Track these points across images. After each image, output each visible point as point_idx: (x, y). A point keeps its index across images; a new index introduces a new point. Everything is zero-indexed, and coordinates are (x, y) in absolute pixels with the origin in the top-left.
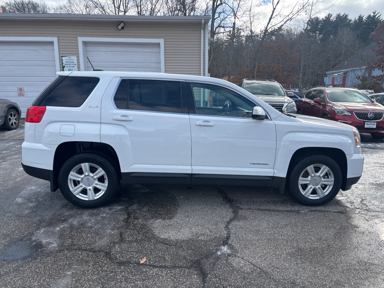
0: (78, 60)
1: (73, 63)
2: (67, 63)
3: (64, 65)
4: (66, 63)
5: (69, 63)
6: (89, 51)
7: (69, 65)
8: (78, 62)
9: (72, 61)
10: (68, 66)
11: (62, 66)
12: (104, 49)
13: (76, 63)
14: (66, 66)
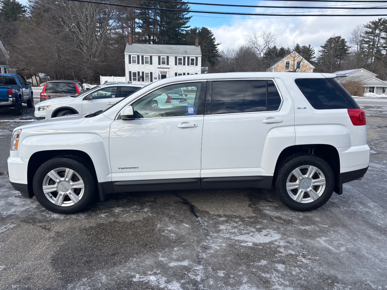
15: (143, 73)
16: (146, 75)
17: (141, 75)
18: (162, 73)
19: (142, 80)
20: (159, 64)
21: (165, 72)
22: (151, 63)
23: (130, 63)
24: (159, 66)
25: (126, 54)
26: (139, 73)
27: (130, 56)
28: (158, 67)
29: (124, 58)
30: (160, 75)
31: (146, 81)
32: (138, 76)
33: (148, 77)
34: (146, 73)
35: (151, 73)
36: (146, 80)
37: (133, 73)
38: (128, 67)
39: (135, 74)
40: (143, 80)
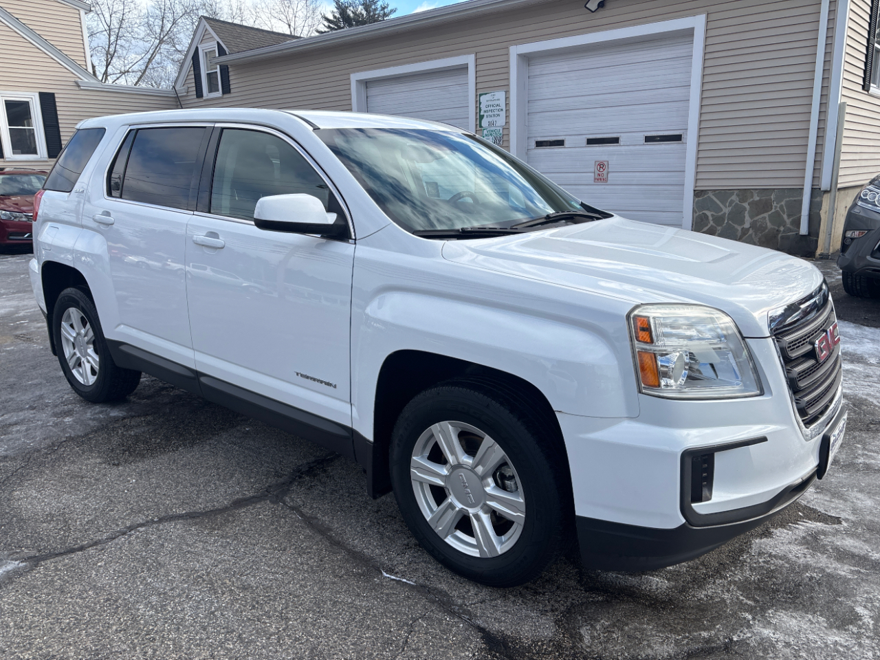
0: (507, 98)
1: (498, 108)
2: (489, 108)
3: (482, 114)
4: (486, 109)
5: (492, 108)
6: (535, 76)
7: (490, 113)
8: (507, 105)
9: (497, 102)
10: (488, 114)
11: (478, 117)
12: (563, 65)
13: (503, 106)
14: (485, 114)
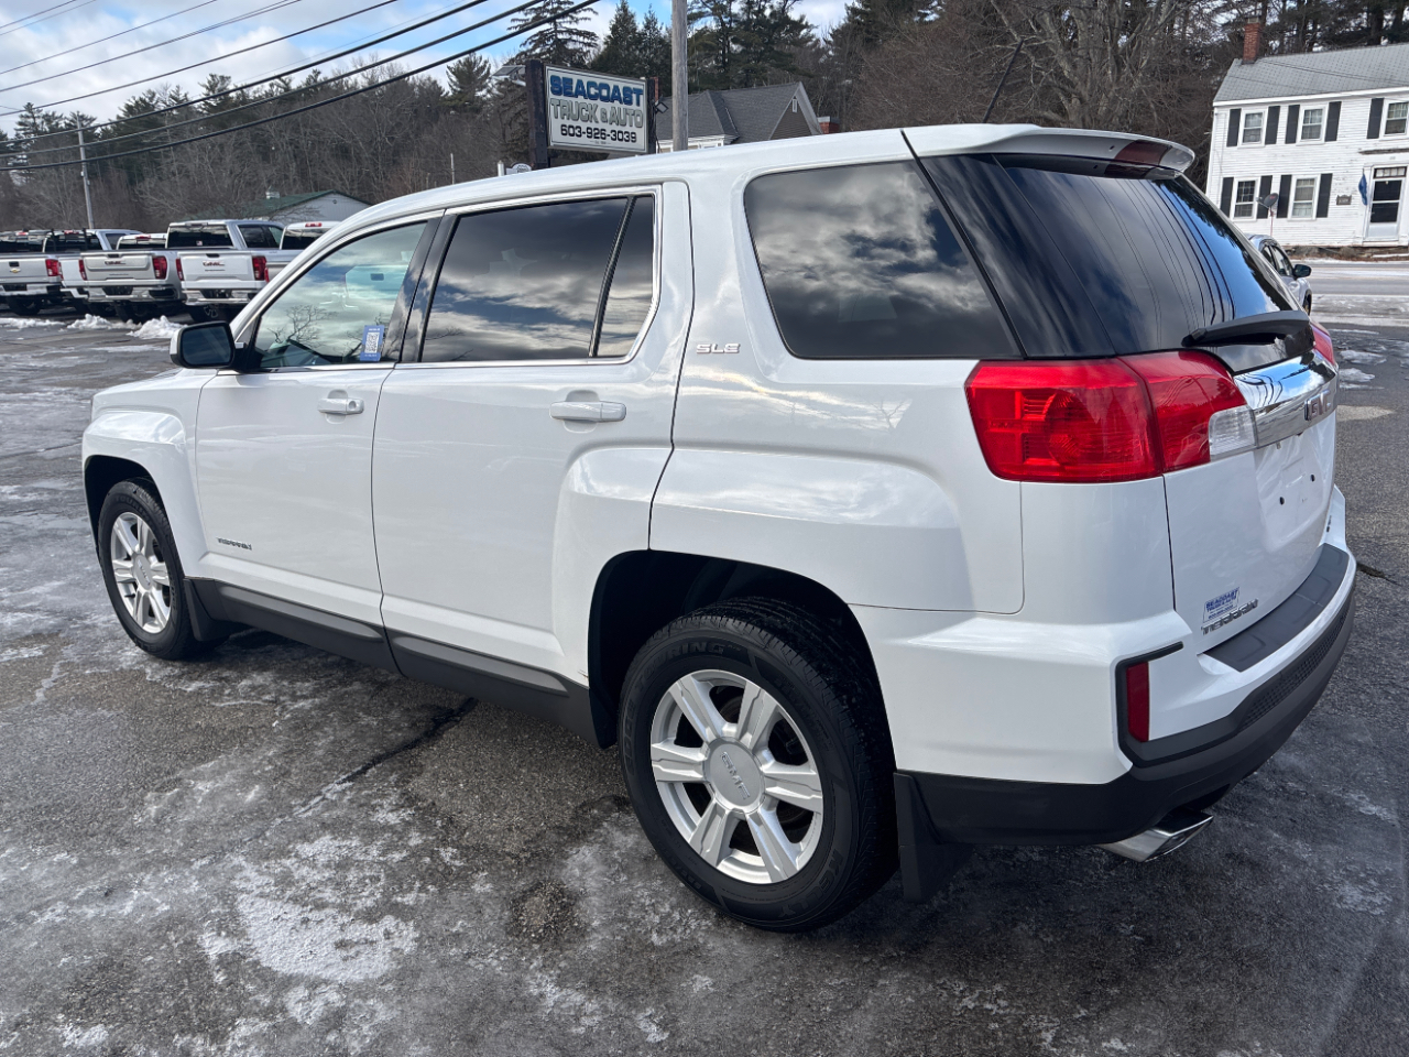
15: (1286, 180)
16: (1297, 190)
17: (1275, 188)
18: (1380, 174)
19: (1275, 212)
20: (1373, 133)
21: (1398, 168)
22: (1332, 135)
23: (1232, 141)
24: (1372, 144)
25: (1218, 107)
26: (1267, 181)
27: (1235, 114)
28: (1364, 149)
29: (1209, 126)
30: (1371, 184)
31: (1294, 214)
32: (1261, 194)
33: (1311, 198)
34: (1298, 181)
35: (1326, 180)
36: (1294, 209)
37: (1240, 184)
38: (1221, 162)
39: (1247, 188)
40: (1282, 213)
